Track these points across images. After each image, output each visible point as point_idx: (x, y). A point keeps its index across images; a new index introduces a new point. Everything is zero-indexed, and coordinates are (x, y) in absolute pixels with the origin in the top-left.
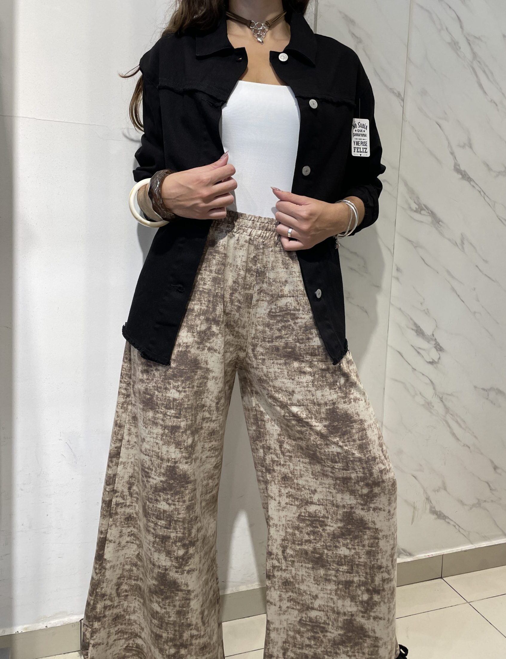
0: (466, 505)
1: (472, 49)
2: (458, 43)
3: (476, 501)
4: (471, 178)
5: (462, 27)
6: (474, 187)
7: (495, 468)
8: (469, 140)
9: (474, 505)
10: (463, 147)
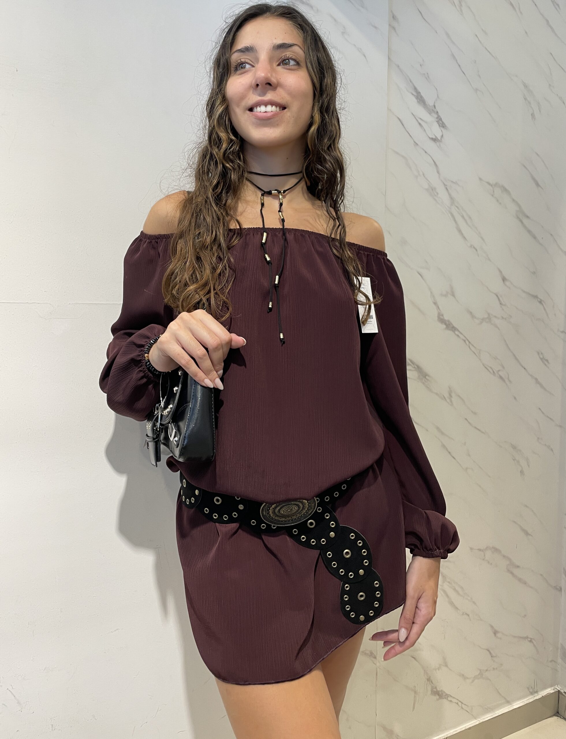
0: (468, 678)
1: (450, 195)
2: (435, 189)
3: (477, 673)
4: (455, 328)
5: (438, 172)
6: (458, 336)
7: (495, 633)
8: (452, 288)
9: (475, 678)
10: (446, 295)
